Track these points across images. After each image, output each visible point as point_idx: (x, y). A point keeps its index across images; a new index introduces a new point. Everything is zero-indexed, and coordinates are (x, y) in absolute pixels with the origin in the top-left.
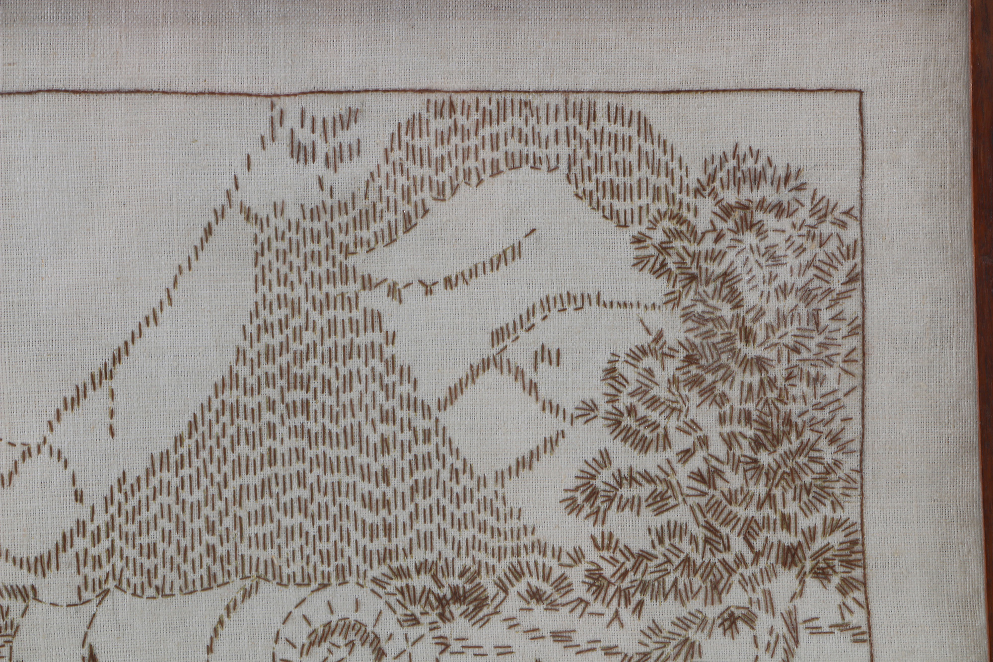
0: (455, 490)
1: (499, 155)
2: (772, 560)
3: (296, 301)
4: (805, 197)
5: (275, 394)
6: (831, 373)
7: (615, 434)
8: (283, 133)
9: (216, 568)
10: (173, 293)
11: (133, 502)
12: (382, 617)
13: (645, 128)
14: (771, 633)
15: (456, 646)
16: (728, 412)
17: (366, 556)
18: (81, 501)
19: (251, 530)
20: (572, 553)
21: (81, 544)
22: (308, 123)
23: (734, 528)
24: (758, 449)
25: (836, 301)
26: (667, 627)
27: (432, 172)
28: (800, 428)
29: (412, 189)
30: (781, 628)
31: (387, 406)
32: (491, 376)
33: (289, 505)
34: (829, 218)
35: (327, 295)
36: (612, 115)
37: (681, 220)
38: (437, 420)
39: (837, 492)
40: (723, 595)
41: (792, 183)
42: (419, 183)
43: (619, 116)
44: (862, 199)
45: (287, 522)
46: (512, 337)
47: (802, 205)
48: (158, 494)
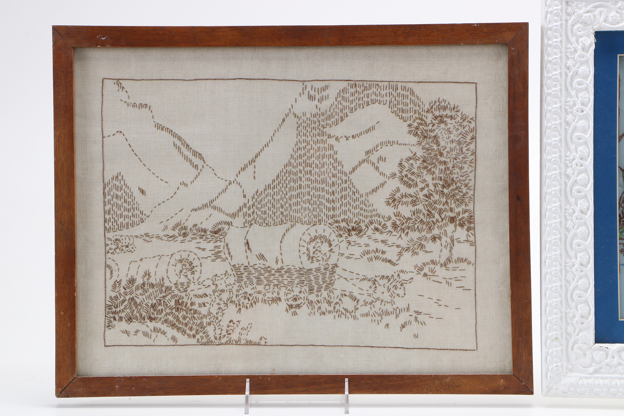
0: (354, 198)
1: (369, 100)
2: (447, 221)
3: (308, 141)
4: (459, 114)
5: (301, 168)
6: (466, 166)
7: (401, 182)
8: (306, 92)
9: (283, 218)
10: (273, 138)
11: (260, 198)
12: (331, 235)
13: (412, 93)
14: (446, 242)
15: (353, 244)
16: (435, 177)
17: (327, 217)
18: (245, 197)
19: (293, 208)
20: (388, 217)
21: (245, 210)
22: (313, 89)
23: (436, 211)
24: (444, 188)
25: (468, 145)
26: (415, 240)
27: (349, 104)
28: (456, 182)
29: (343, 109)
30: (449, 241)
31: (334, 173)
32: (365, 164)
33: (305, 201)
34: (466, 120)
35: (318, 139)
36: (403, 89)
37: (422, 120)
38: (349, 177)
39: (467, 201)
40: (432, 231)
41: (456, 110)
42: (345, 107)
43: (405, 89)
44: (476, 115)
45: (304, 206)
46: (372, 153)
47: (458, 116)
48: (267, 196)
